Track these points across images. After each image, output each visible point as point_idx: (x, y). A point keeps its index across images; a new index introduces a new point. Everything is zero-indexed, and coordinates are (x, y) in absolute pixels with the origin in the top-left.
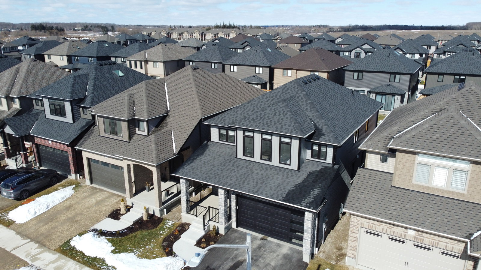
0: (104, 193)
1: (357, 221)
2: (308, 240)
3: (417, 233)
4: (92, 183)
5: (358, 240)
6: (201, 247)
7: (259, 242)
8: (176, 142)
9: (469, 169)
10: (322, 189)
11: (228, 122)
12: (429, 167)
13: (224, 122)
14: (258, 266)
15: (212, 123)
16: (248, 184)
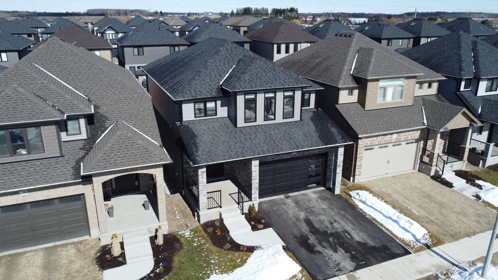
1: (362, 143)
2: (340, 173)
3: (398, 135)
5: (363, 158)
6: (260, 229)
7: (289, 201)
8: (145, 133)
9: (404, 84)
10: (335, 127)
11: (208, 92)
12: (385, 89)
13: (202, 92)
14: (320, 214)
15: (188, 97)
16: (282, 144)
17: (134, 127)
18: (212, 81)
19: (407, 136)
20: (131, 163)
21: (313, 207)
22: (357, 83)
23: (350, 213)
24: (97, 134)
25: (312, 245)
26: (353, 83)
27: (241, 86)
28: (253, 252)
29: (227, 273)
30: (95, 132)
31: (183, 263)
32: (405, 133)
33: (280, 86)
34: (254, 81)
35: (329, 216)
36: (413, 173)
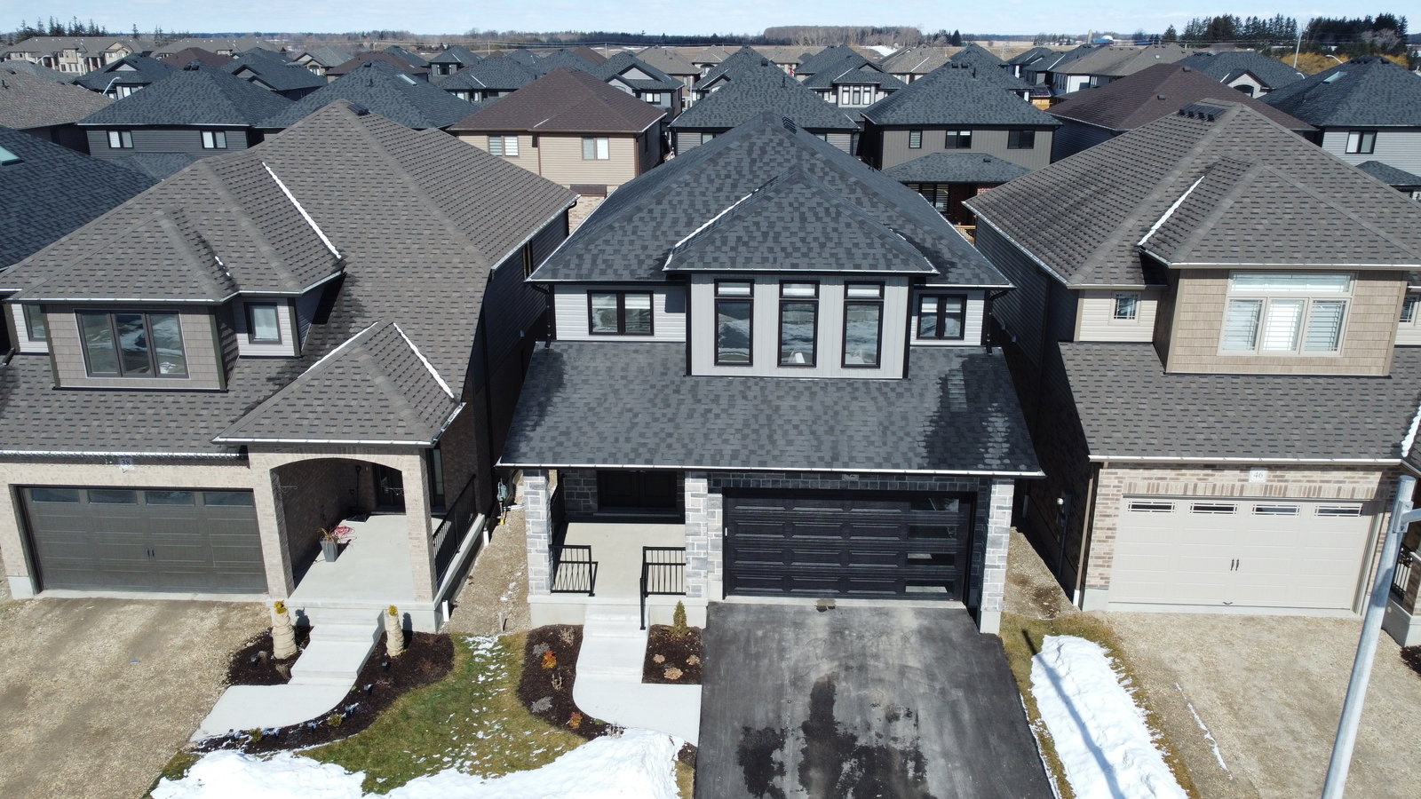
0: (126, 608)
1: (1116, 482)
2: (998, 567)
3: (1272, 474)
4: (39, 586)
5: (1118, 534)
6: (669, 681)
7: (823, 619)
8: (434, 361)
9: (1348, 295)
10: (1009, 414)
11: (627, 267)
12: (1258, 306)
13: (610, 266)
14: (881, 681)
15: (567, 276)
16: (790, 443)
17: (414, 341)
18: (655, 237)
19: (1318, 485)
20: (333, 429)
21: (876, 657)
22: (1147, 281)
23: (983, 700)
24: (323, 347)
25: (776, 767)
26: (1131, 276)
27: (701, 258)
28: (591, 738)
29: (485, 777)
30: (319, 342)
31: (408, 717)
32: (1307, 473)
33: (829, 265)
34: (751, 244)
35: (902, 696)
36: (1341, 622)
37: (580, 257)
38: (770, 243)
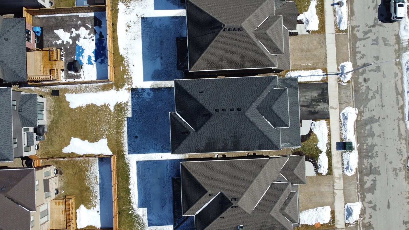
16: (295, 109)
18: (272, 131)
37: (276, 143)
38: (284, 112)
